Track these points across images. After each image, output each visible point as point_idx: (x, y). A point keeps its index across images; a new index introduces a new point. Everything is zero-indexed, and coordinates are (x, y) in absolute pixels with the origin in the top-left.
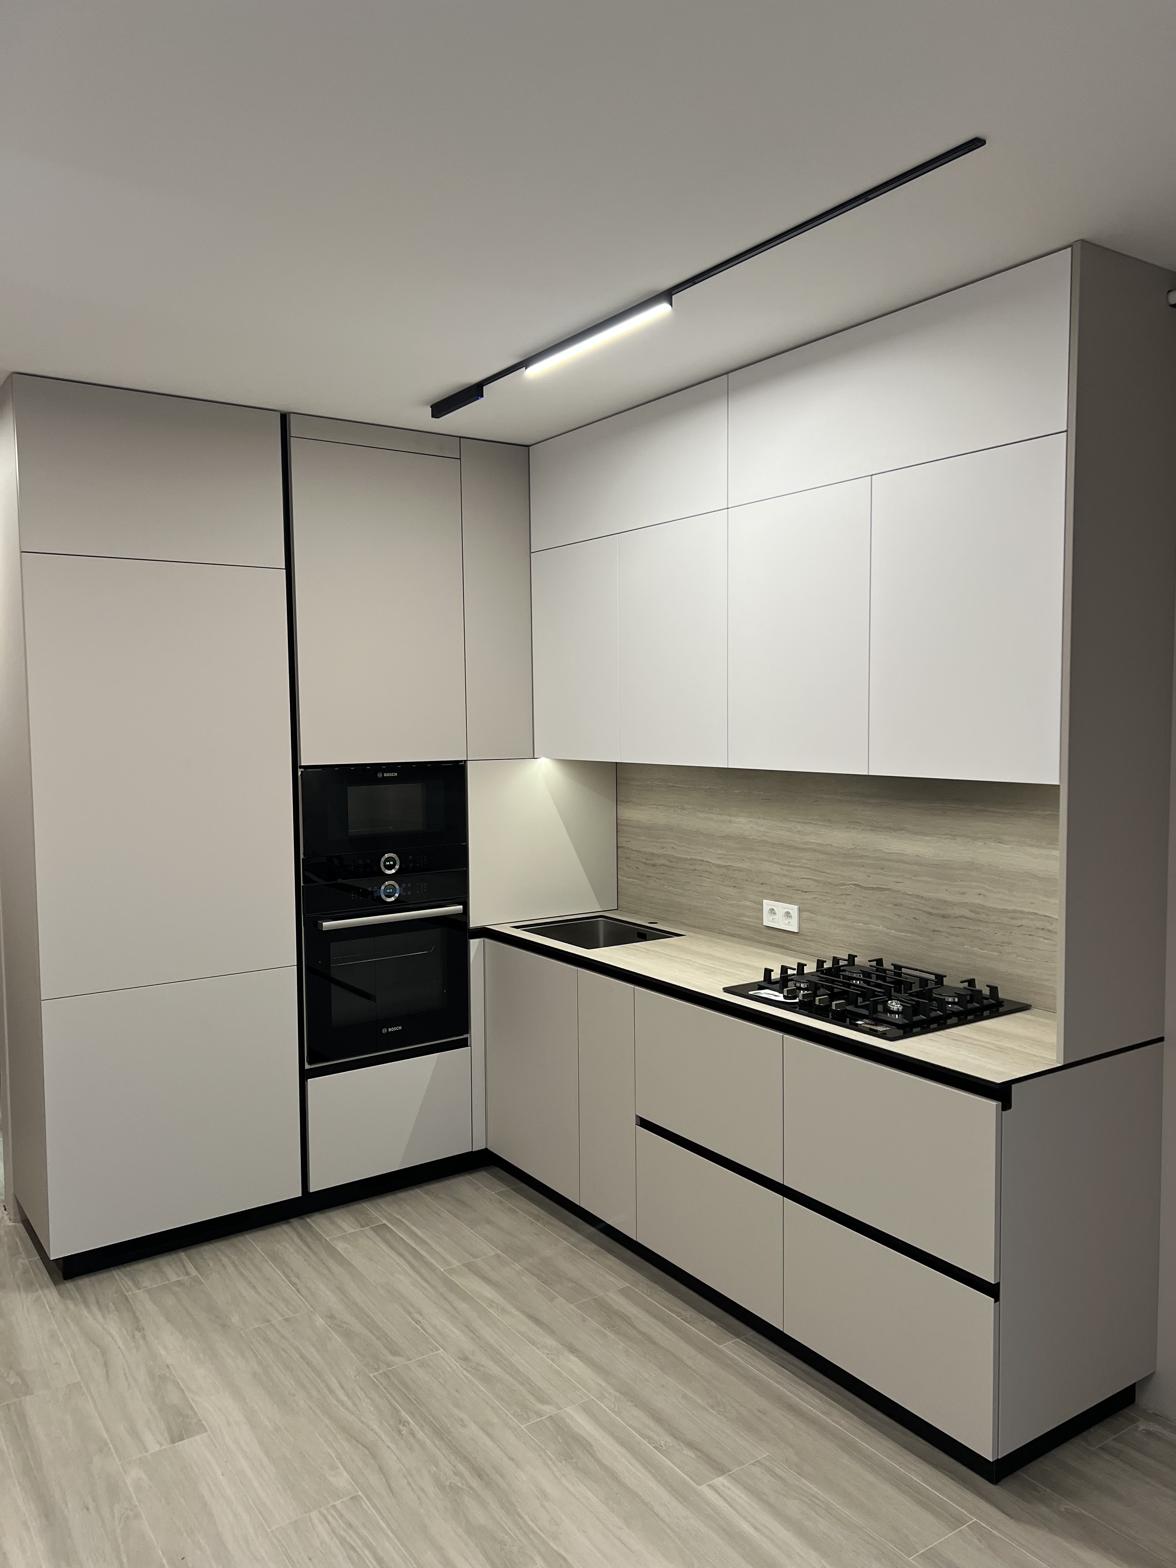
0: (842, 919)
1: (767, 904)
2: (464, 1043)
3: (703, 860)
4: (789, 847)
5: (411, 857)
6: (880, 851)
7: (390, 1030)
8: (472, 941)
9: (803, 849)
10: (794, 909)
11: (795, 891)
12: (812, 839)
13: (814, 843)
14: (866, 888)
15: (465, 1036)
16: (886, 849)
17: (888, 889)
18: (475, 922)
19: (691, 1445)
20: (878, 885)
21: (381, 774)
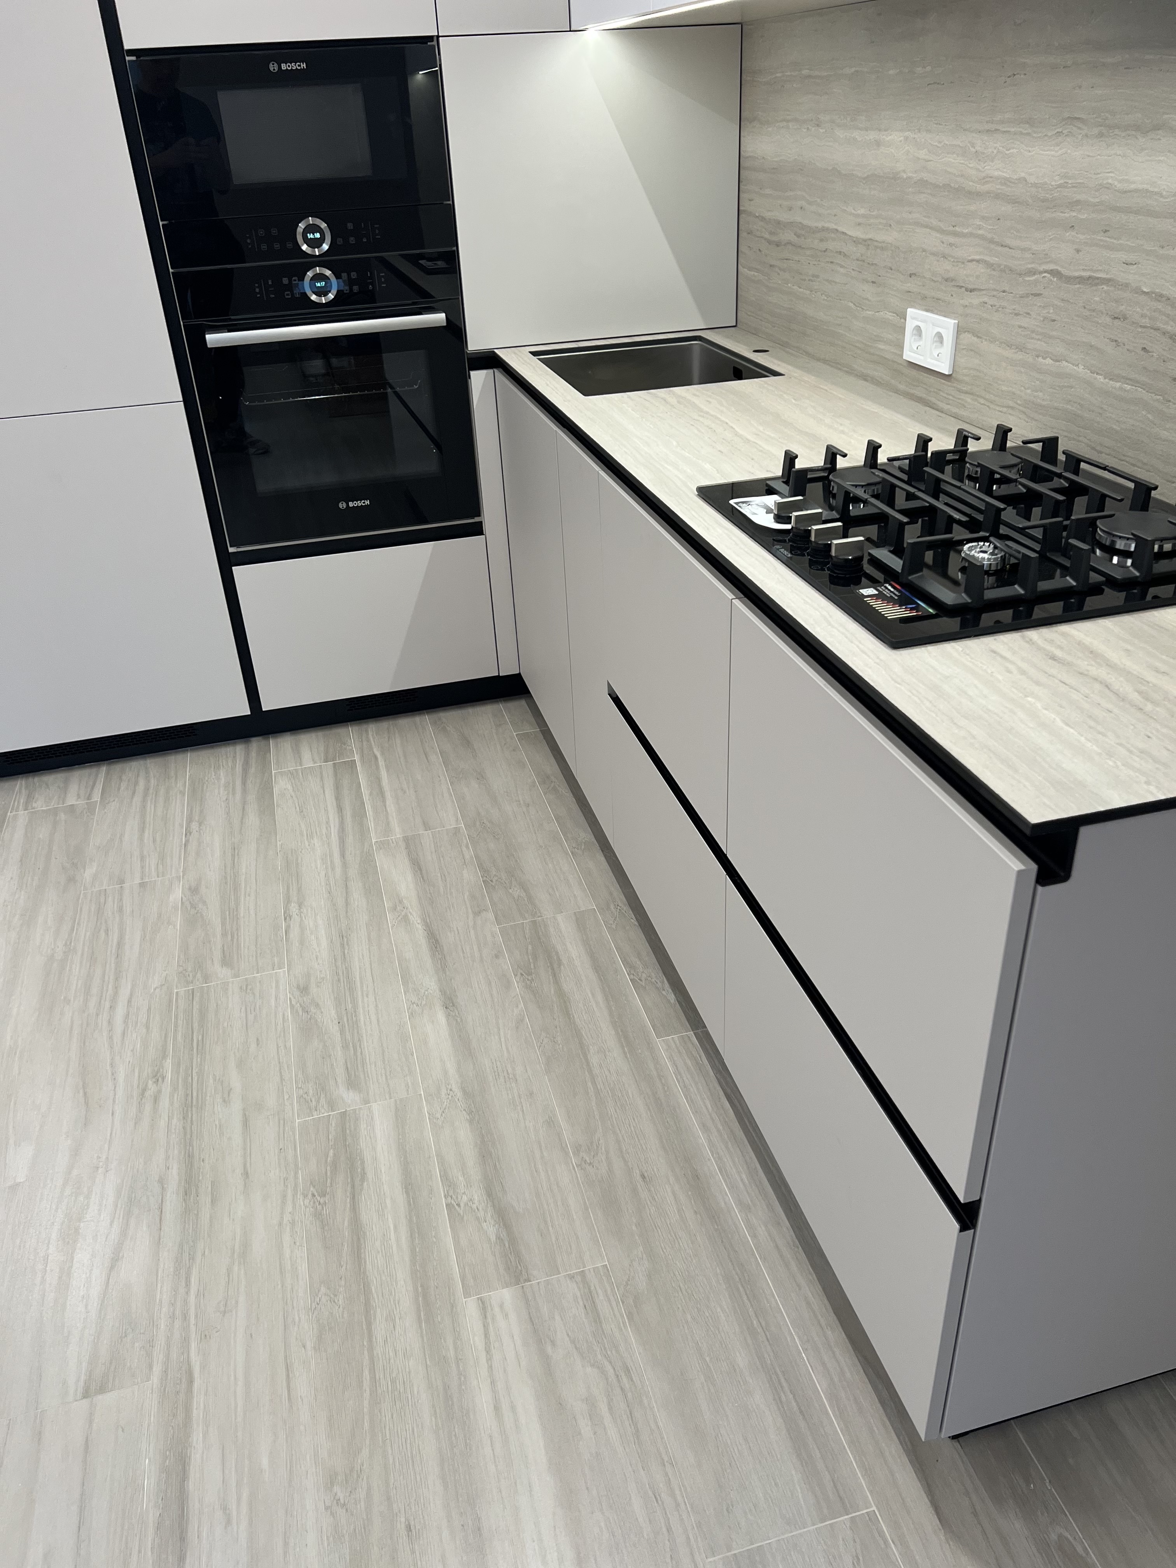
0: (1021, 348)
1: (915, 316)
2: (477, 530)
3: (837, 230)
4: (959, 192)
5: (350, 226)
6: (1108, 187)
7: (351, 504)
8: (473, 373)
9: (979, 194)
10: (947, 325)
11: (955, 289)
12: (996, 169)
13: (997, 178)
14: (1069, 280)
15: (477, 519)
16: (1120, 181)
17: (1107, 281)
18: (475, 343)
19: (502, 1216)
20: (1091, 270)
21: (276, 65)
